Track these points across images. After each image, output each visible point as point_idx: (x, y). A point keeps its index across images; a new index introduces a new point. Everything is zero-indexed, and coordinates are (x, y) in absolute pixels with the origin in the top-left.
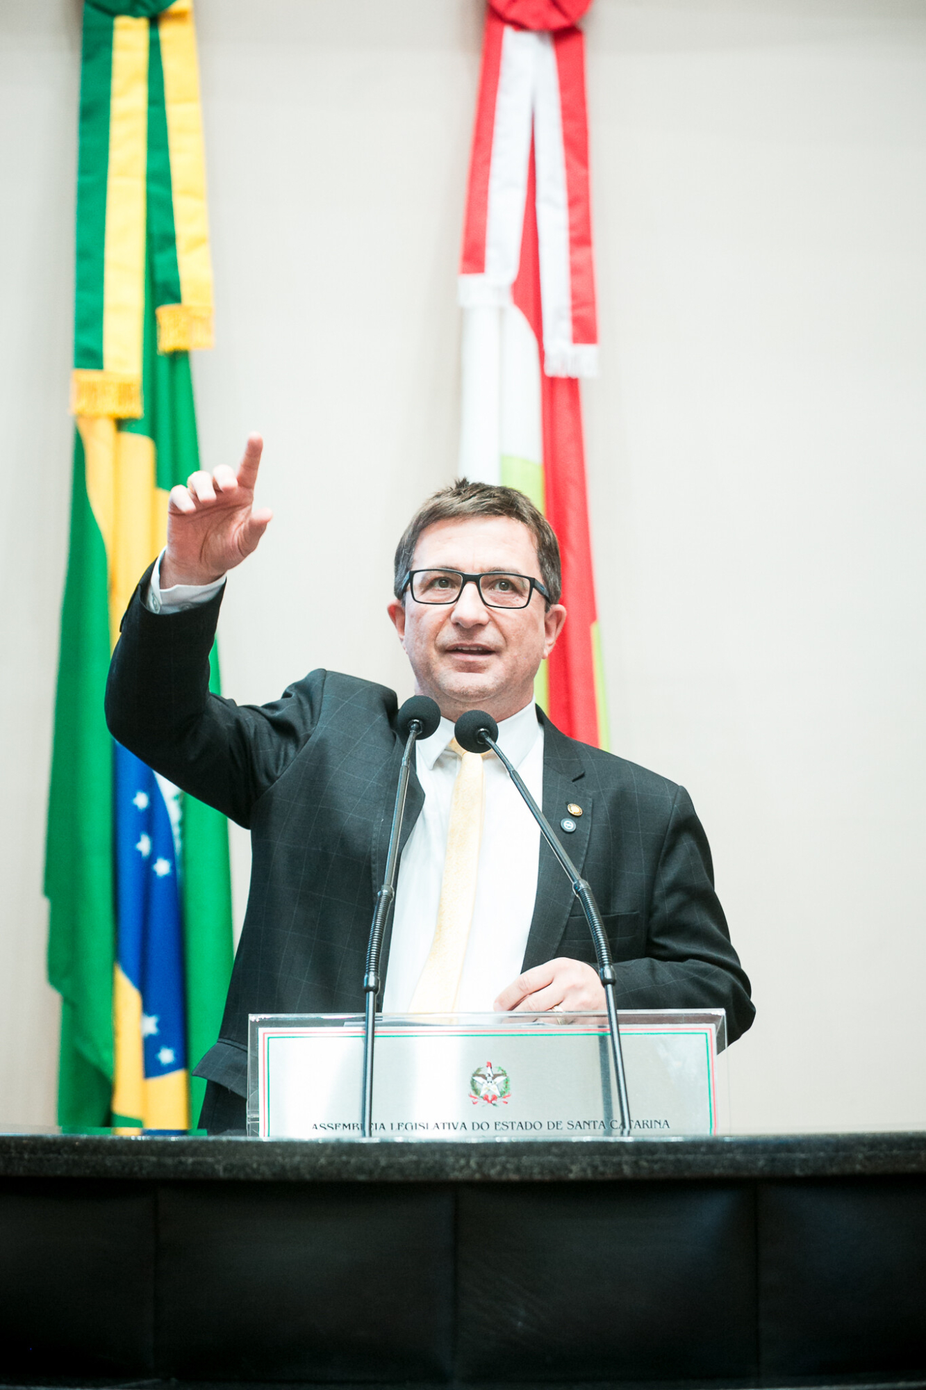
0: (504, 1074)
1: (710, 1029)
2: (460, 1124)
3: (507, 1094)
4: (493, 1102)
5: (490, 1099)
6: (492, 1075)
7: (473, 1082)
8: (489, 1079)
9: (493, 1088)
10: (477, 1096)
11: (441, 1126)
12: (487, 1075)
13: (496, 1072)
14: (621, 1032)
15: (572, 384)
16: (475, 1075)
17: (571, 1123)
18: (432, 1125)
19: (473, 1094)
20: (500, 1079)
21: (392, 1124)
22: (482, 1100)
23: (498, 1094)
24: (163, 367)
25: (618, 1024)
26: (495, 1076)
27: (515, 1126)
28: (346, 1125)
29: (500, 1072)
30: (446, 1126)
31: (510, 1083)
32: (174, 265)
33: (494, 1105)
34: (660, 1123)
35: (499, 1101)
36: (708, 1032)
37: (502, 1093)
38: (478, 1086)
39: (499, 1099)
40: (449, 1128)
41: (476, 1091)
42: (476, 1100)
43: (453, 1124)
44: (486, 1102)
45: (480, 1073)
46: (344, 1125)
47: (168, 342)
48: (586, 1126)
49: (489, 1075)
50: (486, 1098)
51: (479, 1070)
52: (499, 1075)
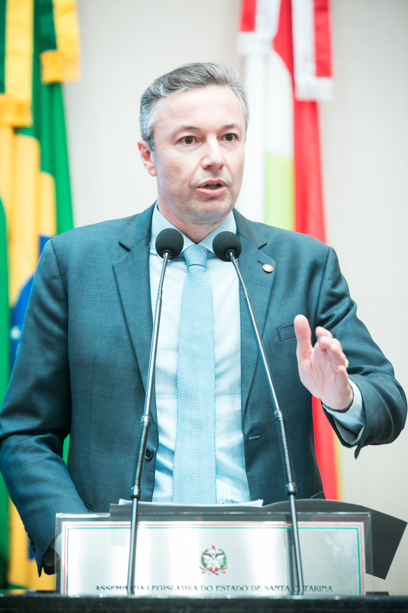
0: (223, 554)
1: (360, 526)
2: (194, 587)
3: (224, 567)
4: (216, 572)
5: (214, 570)
6: (215, 554)
7: (203, 559)
8: (213, 557)
9: (216, 563)
10: (205, 568)
11: (181, 588)
12: (212, 555)
13: (218, 552)
14: (299, 527)
15: (313, 105)
16: (205, 554)
17: (267, 587)
18: (175, 587)
19: (202, 567)
20: (220, 557)
21: (148, 587)
22: (208, 571)
23: (219, 566)
24: (45, 93)
25: (297, 520)
26: (217, 555)
27: (230, 588)
28: (119, 587)
29: (221, 552)
30: (184, 588)
31: (227, 560)
32: (52, 24)
33: (216, 574)
34: (326, 588)
35: (220, 572)
36: (359, 527)
37: (222, 566)
38: (206, 561)
39: (219, 570)
40: (186, 589)
41: (205, 565)
42: (204, 571)
43: (189, 587)
44: (211, 572)
45: (208, 553)
46: (117, 587)
47: (48, 76)
48: (277, 588)
49: (213, 555)
50: (211, 570)
51: (207, 551)
52: (219, 554)
